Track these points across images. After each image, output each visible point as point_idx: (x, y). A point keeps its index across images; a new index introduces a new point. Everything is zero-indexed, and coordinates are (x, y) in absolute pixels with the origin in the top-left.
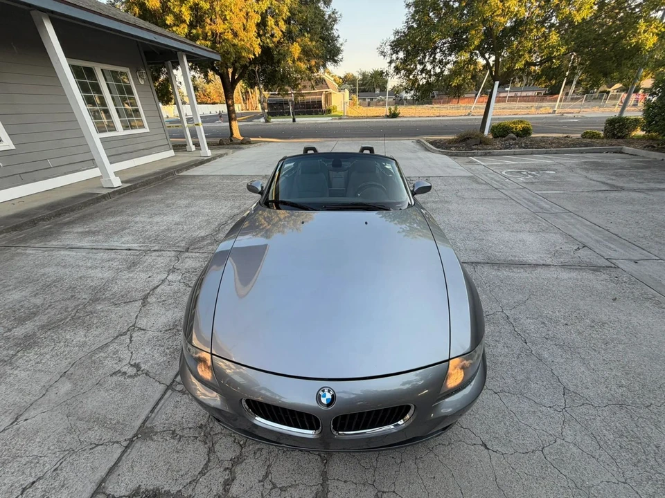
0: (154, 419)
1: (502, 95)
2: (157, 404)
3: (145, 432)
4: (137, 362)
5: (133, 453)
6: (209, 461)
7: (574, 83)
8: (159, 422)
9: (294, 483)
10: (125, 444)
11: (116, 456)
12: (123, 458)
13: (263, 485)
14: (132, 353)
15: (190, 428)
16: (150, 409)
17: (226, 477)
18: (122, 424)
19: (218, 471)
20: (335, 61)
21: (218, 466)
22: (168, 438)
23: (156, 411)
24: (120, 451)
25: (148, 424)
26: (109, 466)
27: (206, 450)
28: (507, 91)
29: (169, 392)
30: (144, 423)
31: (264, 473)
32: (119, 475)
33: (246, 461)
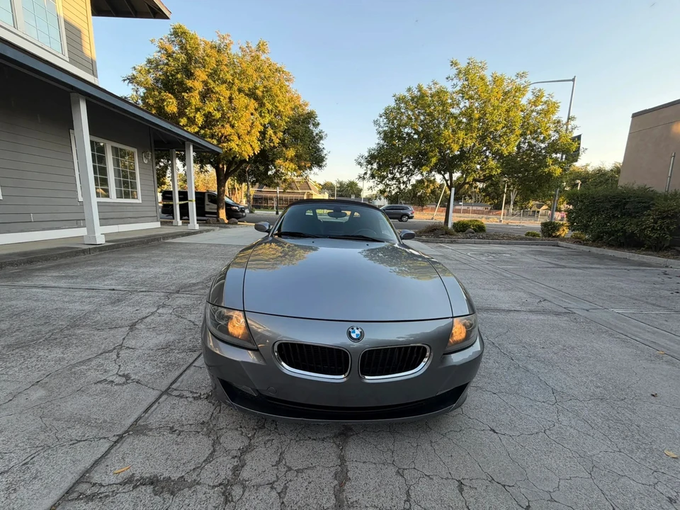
0: (148, 418)
1: (457, 207)
2: (151, 406)
3: (137, 429)
4: (126, 373)
5: (124, 447)
6: (214, 451)
7: (512, 203)
8: (154, 419)
9: (310, 465)
10: (115, 439)
11: (104, 449)
12: (112, 451)
13: (278, 469)
14: (120, 366)
15: (191, 425)
16: (143, 409)
17: (235, 464)
18: (109, 423)
19: (225, 459)
20: (321, 166)
21: (225, 454)
22: (165, 433)
23: (149, 412)
24: (107, 445)
25: (141, 422)
26: (94, 459)
27: (211, 442)
28: (461, 205)
29: (164, 397)
30: (136, 421)
31: (277, 459)
32: (107, 466)
33: (256, 450)
